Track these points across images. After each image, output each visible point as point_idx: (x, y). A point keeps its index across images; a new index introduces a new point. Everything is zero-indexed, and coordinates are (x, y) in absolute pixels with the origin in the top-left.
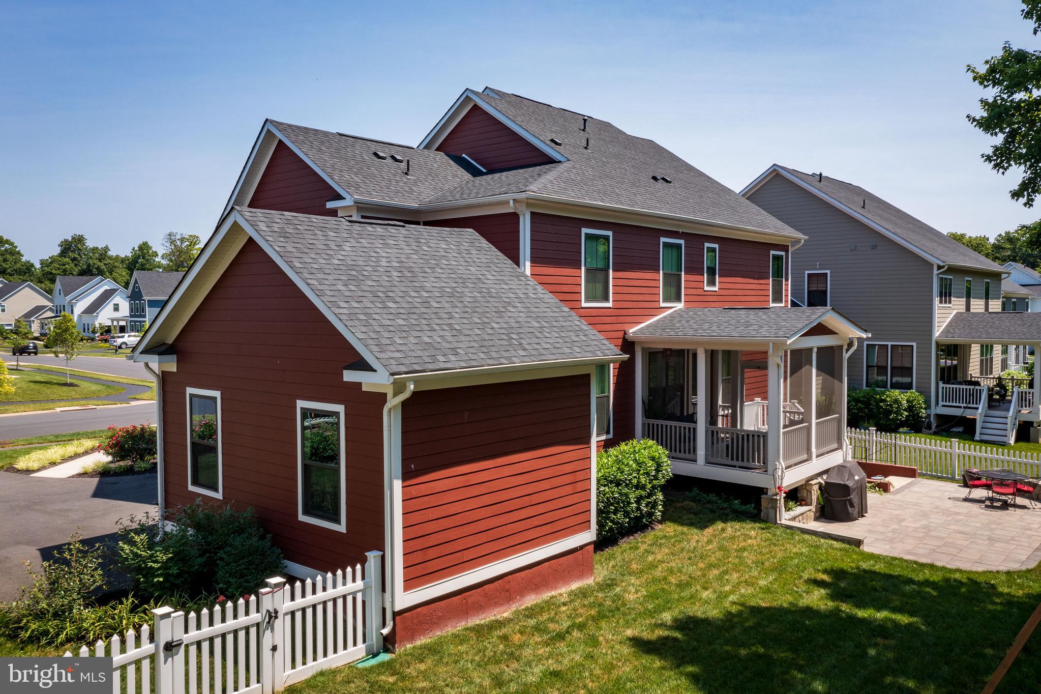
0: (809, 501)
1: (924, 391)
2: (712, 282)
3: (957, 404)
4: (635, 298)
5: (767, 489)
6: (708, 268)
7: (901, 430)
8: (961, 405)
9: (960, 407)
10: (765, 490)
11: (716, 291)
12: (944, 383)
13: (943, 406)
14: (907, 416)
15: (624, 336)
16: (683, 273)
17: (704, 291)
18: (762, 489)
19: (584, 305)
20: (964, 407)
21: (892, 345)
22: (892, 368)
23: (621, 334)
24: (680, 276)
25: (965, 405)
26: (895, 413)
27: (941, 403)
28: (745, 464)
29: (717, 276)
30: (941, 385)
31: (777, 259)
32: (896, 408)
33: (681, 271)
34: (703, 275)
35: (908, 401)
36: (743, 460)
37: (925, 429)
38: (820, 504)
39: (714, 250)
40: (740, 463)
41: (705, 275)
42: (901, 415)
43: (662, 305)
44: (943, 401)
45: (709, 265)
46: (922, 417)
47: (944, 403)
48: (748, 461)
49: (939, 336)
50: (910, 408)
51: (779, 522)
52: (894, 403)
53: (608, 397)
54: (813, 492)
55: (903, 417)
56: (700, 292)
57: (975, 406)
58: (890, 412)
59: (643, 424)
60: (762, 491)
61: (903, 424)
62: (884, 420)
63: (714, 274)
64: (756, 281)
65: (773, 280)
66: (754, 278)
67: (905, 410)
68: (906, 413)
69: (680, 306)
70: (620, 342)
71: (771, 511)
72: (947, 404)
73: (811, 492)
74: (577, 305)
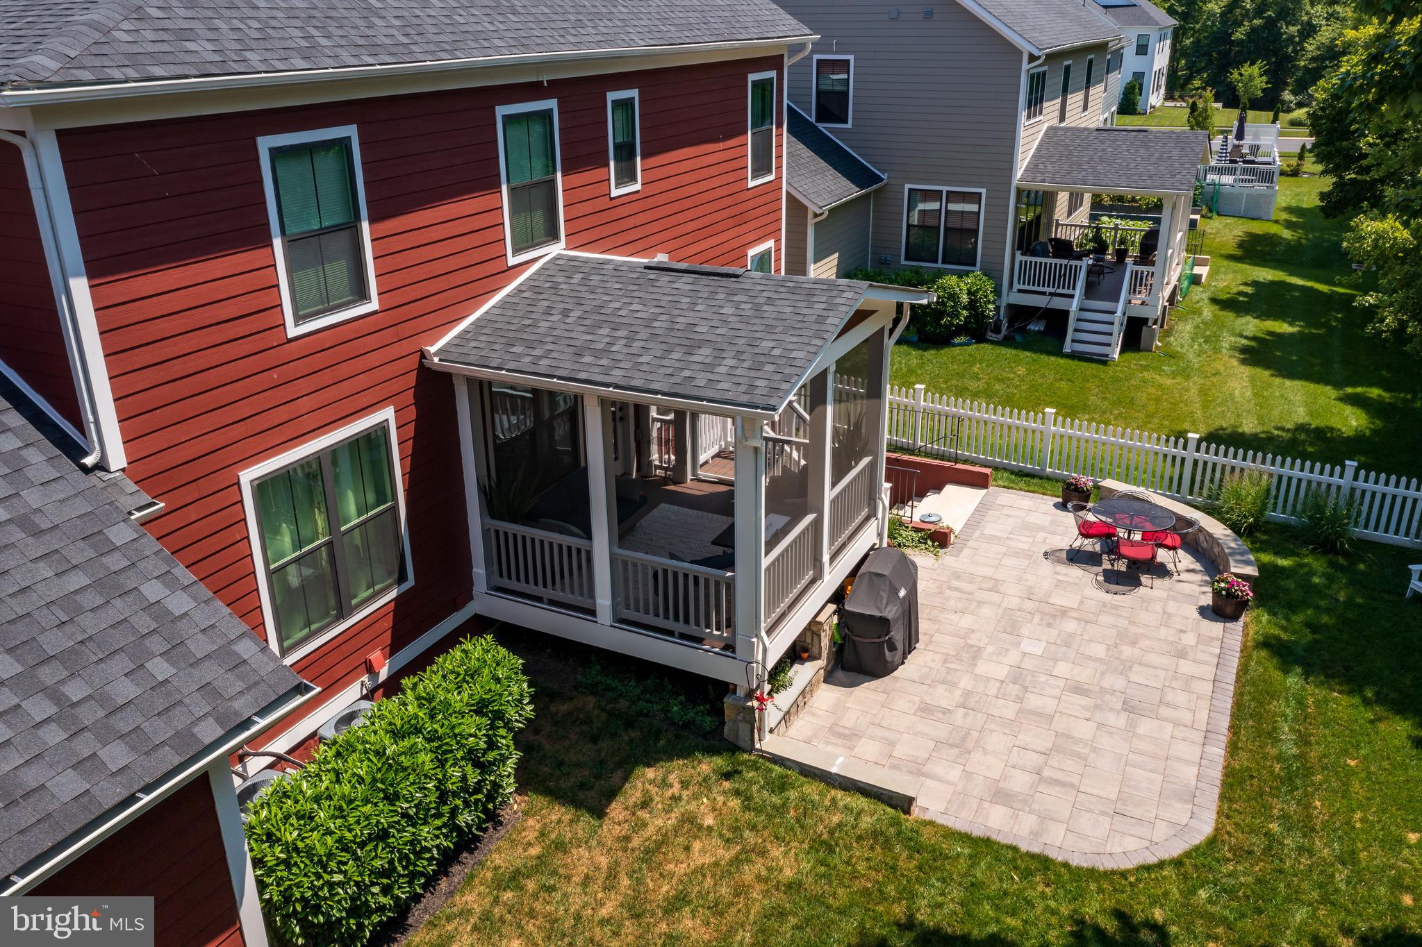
0: (815, 650)
1: (992, 273)
2: (627, 175)
3: (1041, 289)
4: (440, 267)
5: (736, 686)
6: (616, 146)
7: (956, 341)
8: (1046, 289)
9: (1044, 293)
10: (731, 687)
11: (638, 192)
12: (1022, 254)
13: (1020, 291)
14: (966, 318)
15: (421, 363)
16: (559, 175)
17: (612, 199)
18: (727, 684)
19: (292, 331)
20: (1051, 294)
21: (948, 192)
22: (946, 229)
23: (413, 362)
24: (553, 182)
25: (1053, 290)
26: (948, 315)
27: (1016, 286)
28: (692, 629)
29: (639, 159)
30: (1019, 257)
31: (763, 88)
32: (952, 307)
33: (555, 171)
34: (608, 165)
35: (969, 293)
36: (687, 621)
37: (992, 331)
38: (835, 643)
39: (627, 105)
40: (679, 627)
41: (612, 164)
42: (958, 318)
43: (512, 261)
44: (1019, 283)
45: (620, 140)
46: (988, 317)
47: (1021, 287)
48: (697, 623)
49: (1022, 179)
50: (972, 305)
51: (757, 746)
52: (948, 299)
53: (395, 509)
54: (823, 634)
55: (961, 320)
56: (602, 203)
57: (1066, 291)
58: (942, 314)
59: (486, 532)
60: (724, 688)
61: (960, 330)
62: (932, 326)
63: (632, 156)
64: (721, 145)
65: (753, 134)
66: (716, 140)
67: (965, 308)
68: (965, 313)
69: (557, 249)
70: (412, 379)
71: (744, 729)
72: (1026, 287)
73: (819, 636)
74: (271, 339)
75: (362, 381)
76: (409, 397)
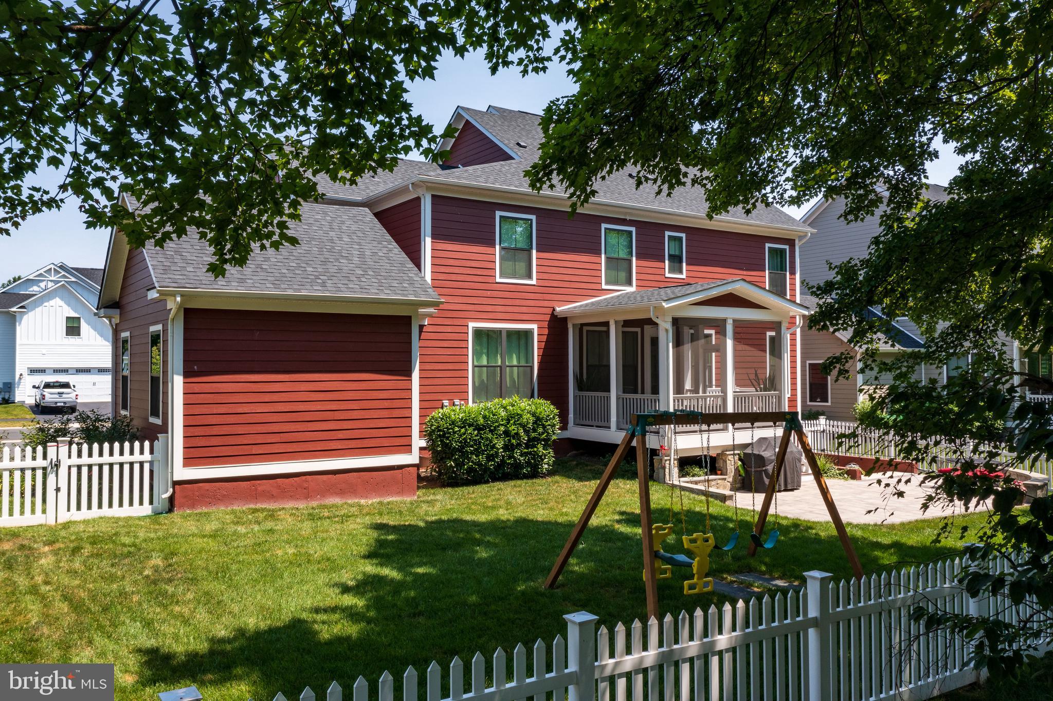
0: (723, 471)
2: (677, 270)
4: (567, 278)
6: (670, 255)
11: (684, 279)
15: (553, 313)
16: (634, 259)
17: (665, 278)
19: (498, 280)
23: (549, 311)
24: (630, 261)
29: (684, 264)
31: (777, 252)
33: (631, 256)
34: (664, 262)
39: (678, 239)
41: (667, 262)
43: (604, 287)
45: (672, 253)
53: (532, 368)
56: (660, 278)
59: (575, 397)
63: (681, 262)
64: (745, 273)
65: (770, 273)
66: (741, 269)
69: (630, 290)
70: (548, 318)
71: (661, 472)
73: (726, 462)
74: (490, 280)
75: (524, 310)
76: (546, 324)
